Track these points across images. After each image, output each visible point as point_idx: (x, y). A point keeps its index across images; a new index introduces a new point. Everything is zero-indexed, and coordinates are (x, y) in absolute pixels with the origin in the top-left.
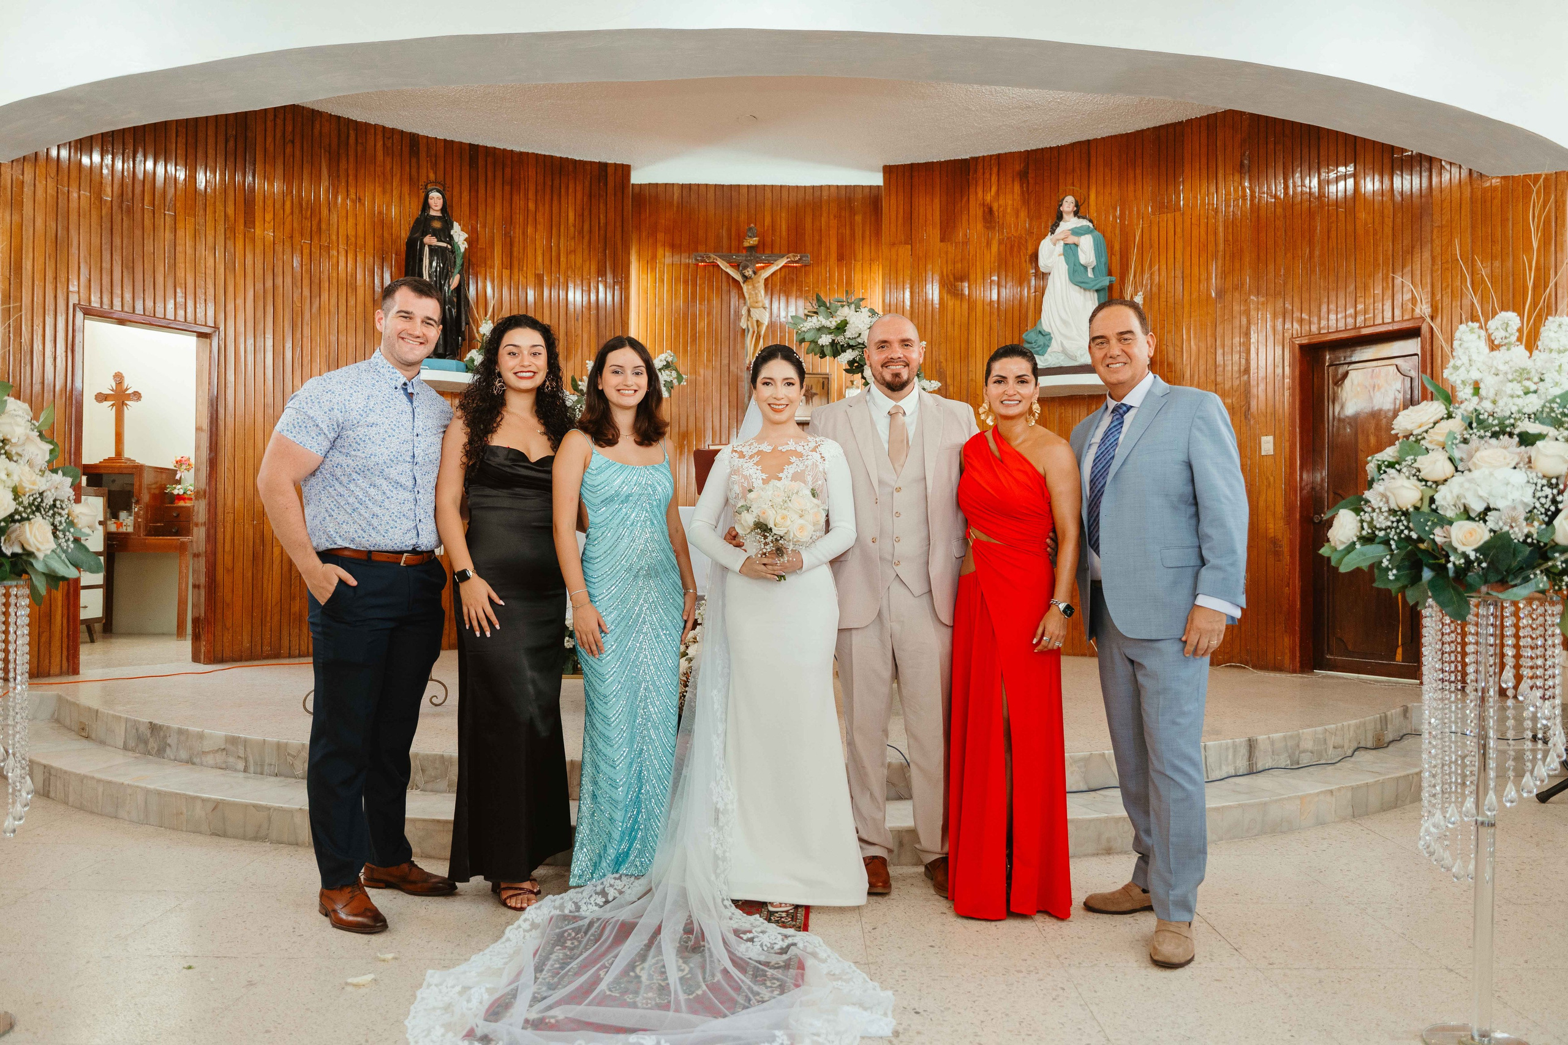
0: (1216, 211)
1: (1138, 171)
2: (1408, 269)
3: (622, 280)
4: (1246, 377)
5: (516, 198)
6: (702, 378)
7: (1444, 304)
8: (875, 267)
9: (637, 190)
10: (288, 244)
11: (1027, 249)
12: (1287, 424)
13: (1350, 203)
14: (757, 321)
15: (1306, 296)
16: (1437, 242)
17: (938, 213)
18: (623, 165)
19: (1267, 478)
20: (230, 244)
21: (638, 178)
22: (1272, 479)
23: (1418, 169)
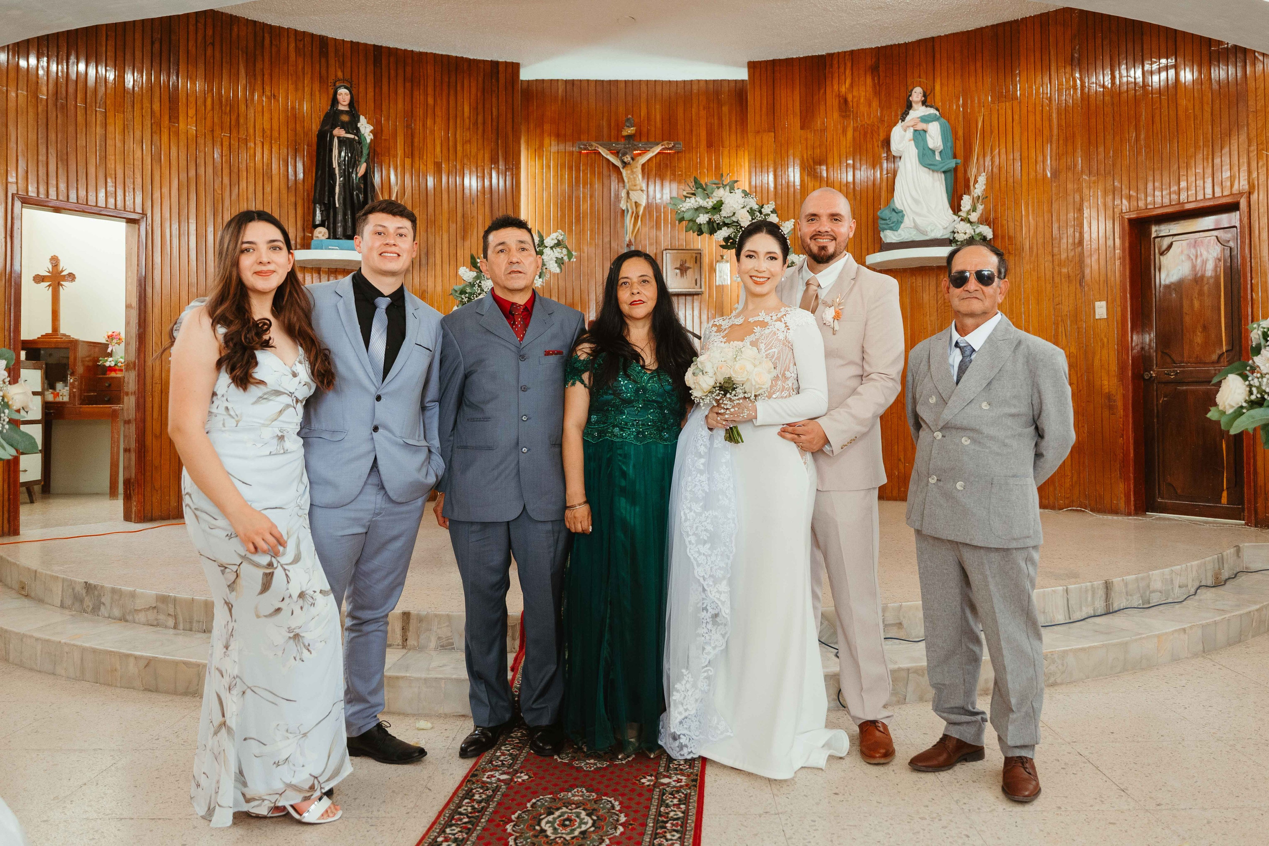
0: (1050, 99)
1: (979, 64)
2: (1226, 150)
3: (513, 166)
4: (1080, 249)
5: (416, 93)
6: (586, 255)
7: (1260, 182)
8: (740, 153)
9: (525, 85)
10: (209, 137)
11: (879, 135)
12: (1119, 291)
13: (1172, 91)
14: (636, 203)
15: (1133, 175)
16: (1253, 125)
17: (798, 104)
18: (513, 63)
19: (1101, 340)
20: (156, 138)
21: (526, 75)
22: (1105, 340)
23: (1234, 60)
